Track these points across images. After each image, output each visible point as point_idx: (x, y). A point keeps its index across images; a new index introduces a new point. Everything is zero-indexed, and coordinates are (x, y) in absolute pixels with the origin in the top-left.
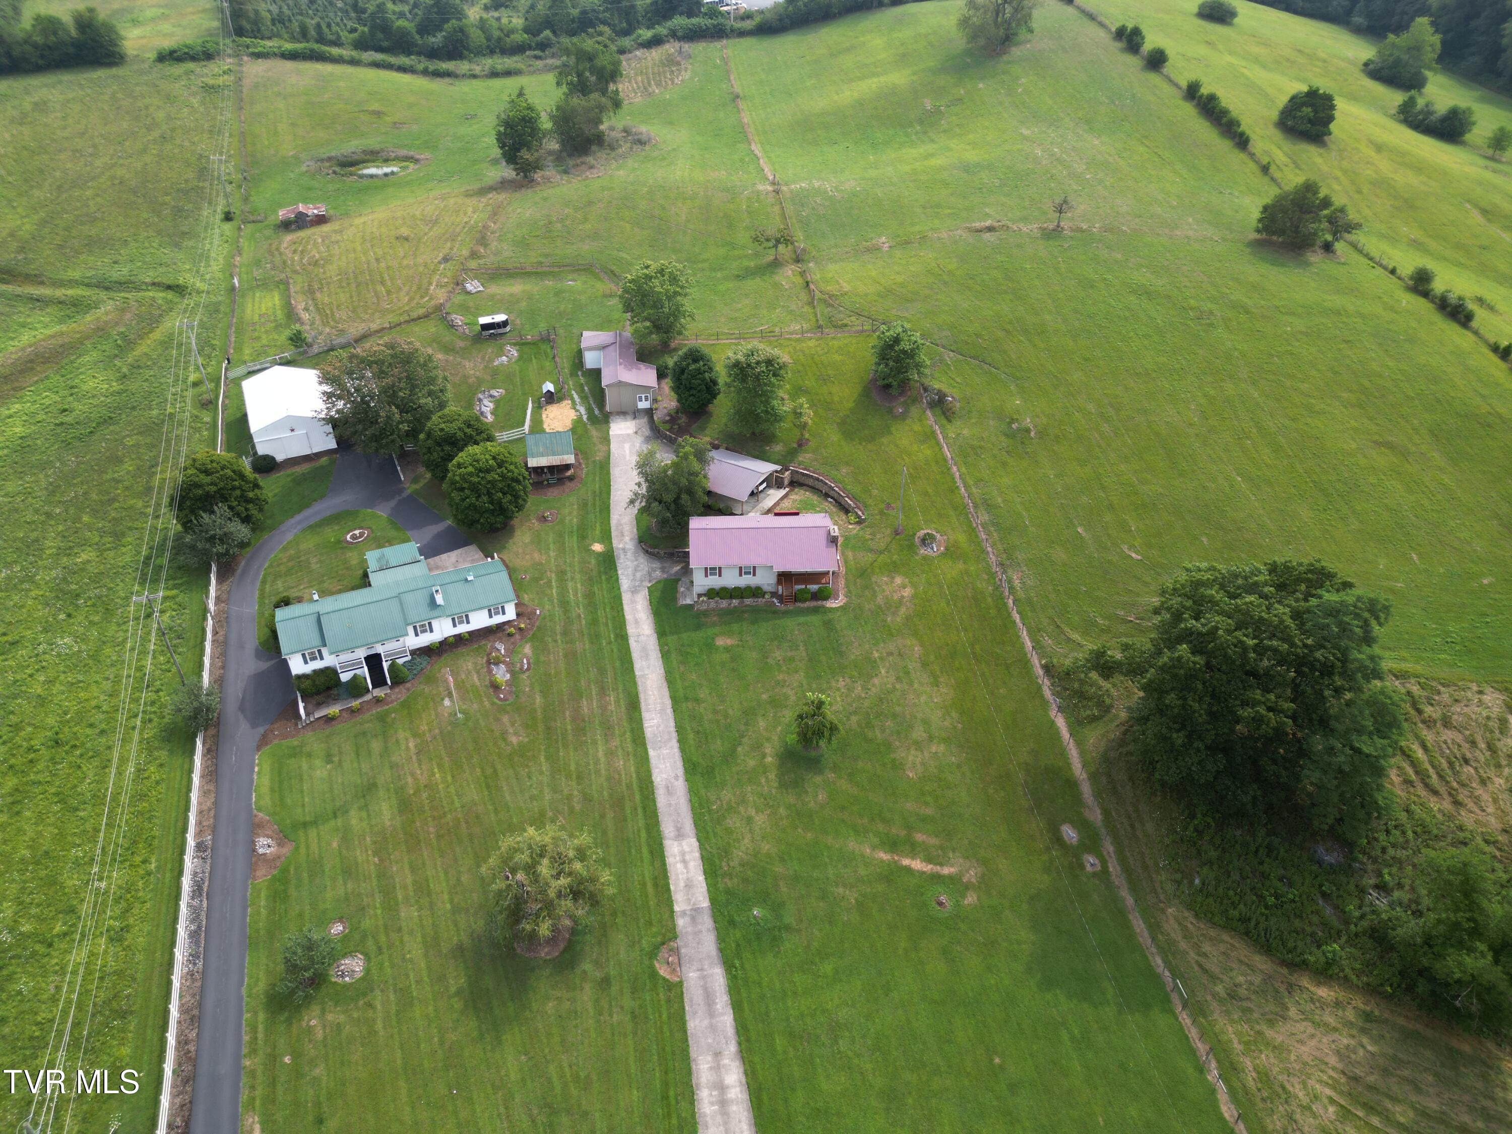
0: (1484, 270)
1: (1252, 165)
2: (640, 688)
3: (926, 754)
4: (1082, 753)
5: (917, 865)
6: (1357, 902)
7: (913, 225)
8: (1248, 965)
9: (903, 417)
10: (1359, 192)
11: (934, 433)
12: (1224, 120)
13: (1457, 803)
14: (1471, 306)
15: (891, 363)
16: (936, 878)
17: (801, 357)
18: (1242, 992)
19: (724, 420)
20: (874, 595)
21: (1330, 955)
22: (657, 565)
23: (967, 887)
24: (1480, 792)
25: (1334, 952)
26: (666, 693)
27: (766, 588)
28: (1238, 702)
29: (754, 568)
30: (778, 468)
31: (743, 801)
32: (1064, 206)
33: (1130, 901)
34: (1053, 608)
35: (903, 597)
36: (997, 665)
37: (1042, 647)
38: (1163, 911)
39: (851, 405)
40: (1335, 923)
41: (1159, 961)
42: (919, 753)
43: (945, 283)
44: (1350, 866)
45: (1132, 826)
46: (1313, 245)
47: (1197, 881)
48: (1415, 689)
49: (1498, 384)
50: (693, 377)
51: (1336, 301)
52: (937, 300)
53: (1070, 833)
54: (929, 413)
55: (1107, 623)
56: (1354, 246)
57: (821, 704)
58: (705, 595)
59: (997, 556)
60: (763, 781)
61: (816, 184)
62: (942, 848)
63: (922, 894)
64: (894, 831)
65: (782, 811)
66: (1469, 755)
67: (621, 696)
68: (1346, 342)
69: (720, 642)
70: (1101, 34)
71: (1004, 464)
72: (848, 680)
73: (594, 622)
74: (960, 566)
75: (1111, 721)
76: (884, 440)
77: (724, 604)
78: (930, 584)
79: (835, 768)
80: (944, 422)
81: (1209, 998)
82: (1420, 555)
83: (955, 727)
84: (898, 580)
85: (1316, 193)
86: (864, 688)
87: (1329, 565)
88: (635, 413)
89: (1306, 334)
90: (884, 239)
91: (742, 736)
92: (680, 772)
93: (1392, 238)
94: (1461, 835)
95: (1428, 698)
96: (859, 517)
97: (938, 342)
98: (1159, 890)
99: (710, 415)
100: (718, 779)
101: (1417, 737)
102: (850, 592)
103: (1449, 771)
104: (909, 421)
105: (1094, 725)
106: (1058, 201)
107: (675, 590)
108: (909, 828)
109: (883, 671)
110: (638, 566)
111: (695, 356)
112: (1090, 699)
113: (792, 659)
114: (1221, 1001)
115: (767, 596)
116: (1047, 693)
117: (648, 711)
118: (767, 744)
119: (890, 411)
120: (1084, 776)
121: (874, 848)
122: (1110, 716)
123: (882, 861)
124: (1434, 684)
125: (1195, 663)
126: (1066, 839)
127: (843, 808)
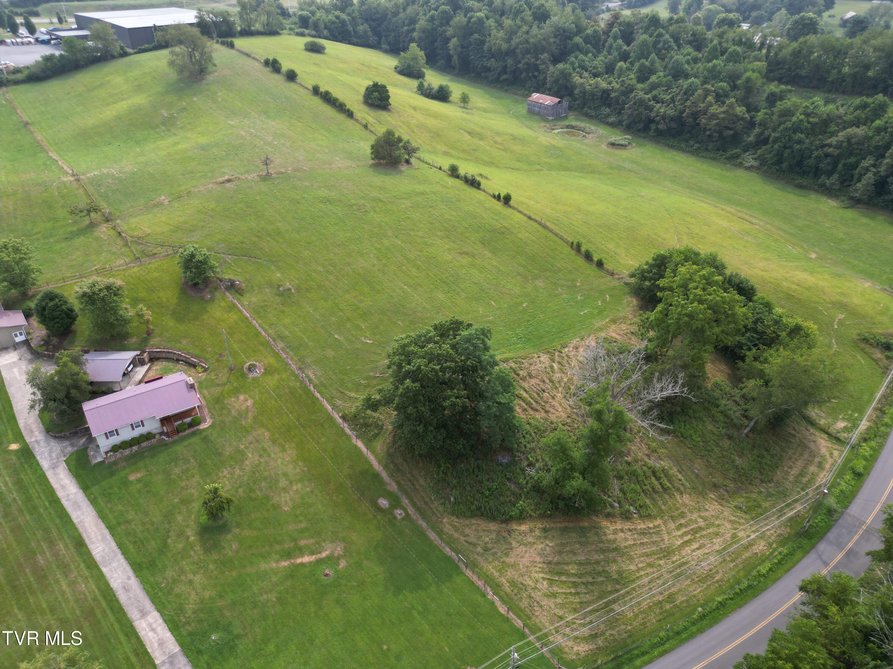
0: (477, 161)
1: (358, 125)
2: (81, 530)
3: (291, 493)
4: (376, 456)
5: (306, 559)
6: (522, 476)
7: (180, 186)
8: (487, 531)
9: (212, 300)
10: (413, 132)
11: (235, 306)
12: (337, 104)
13: (547, 412)
14: (478, 179)
15: (194, 270)
16: (320, 562)
17: (131, 280)
18: (490, 546)
19: (87, 333)
20: (229, 411)
21: (520, 508)
22: (66, 443)
23: (338, 558)
24: (553, 403)
25: (521, 505)
26: (102, 526)
27: (155, 432)
28: (442, 400)
29: (142, 422)
30: (138, 353)
31: (182, 572)
32: (268, 161)
33: (424, 525)
34: (336, 383)
35: (248, 406)
36: (315, 426)
37: (337, 407)
38: (441, 522)
39: (176, 301)
40: (517, 491)
41: (448, 549)
42: (287, 494)
43: (212, 217)
44: (514, 460)
45: (413, 485)
46: (401, 162)
47: (452, 499)
48: (513, 365)
49: (500, 213)
50: (54, 310)
51: (420, 188)
52: (210, 227)
53: (383, 503)
54: (227, 293)
55: (366, 382)
56: (419, 159)
57: (216, 490)
58: (110, 451)
59: (296, 365)
60: (192, 553)
61: (105, 171)
62: (317, 543)
63: (314, 575)
64: (286, 546)
65: (211, 567)
66: (544, 388)
67: (68, 541)
68: (431, 207)
69: (132, 478)
70: (257, 64)
71: (283, 312)
72: (229, 469)
73: (29, 499)
74: (276, 377)
75: (385, 433)
76: (205, 317)
77: (127, 452)
78: (262, 393)
79: (238, 525)
80: (239, 296)
81: (476, 556)
82: (495, 301)
83: (303, 471)
84: (242, 397)
85: (393, 135)
86: (242, 469)
87: (460, 318)
88: (15, 346)
89: (412, 207)
90: (163, 197)
91: (168, 532)
92: (131, 573)
93: (434, 152)
94: (553, 426)
95: (519, 367)
96: (204, 367)
97: (219, 251)
98: (437, 512)
99: (75, 332)
100: (160, 566)
101: (521, 387)
102: (213, 415)
103: (539, 399)
104: (217, 301)
105: (377, 438)
106: (263, 158)
107: (87, 456)
108: (295, 540)
109: (250, 455)
110: (51, 449)
111: (50, 296)
112: (371, 425)
113: (188, 470)
114: (482, 555)
115: (157, 437)
116: (348, 431)
117: (92, 543)
118: (187, 530)
119: (203, 299)
120: (381, 468)
121: (277, 562)
122: (384, 431)
123: (285, 567)
124: (520, 360)
125: (415, 387)
126: (382, 506)
127: (250, 547)
